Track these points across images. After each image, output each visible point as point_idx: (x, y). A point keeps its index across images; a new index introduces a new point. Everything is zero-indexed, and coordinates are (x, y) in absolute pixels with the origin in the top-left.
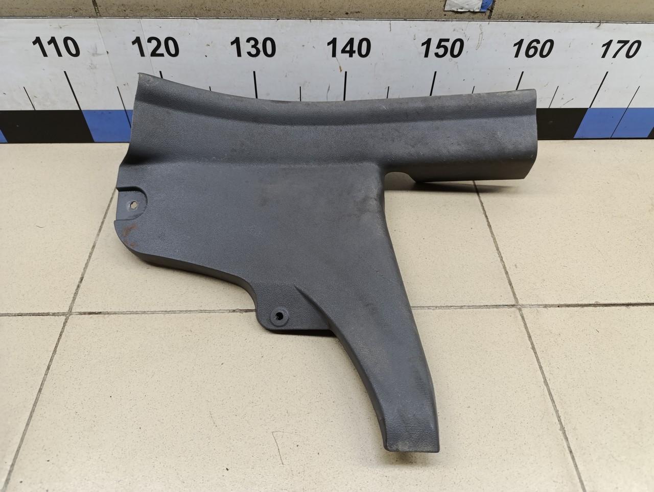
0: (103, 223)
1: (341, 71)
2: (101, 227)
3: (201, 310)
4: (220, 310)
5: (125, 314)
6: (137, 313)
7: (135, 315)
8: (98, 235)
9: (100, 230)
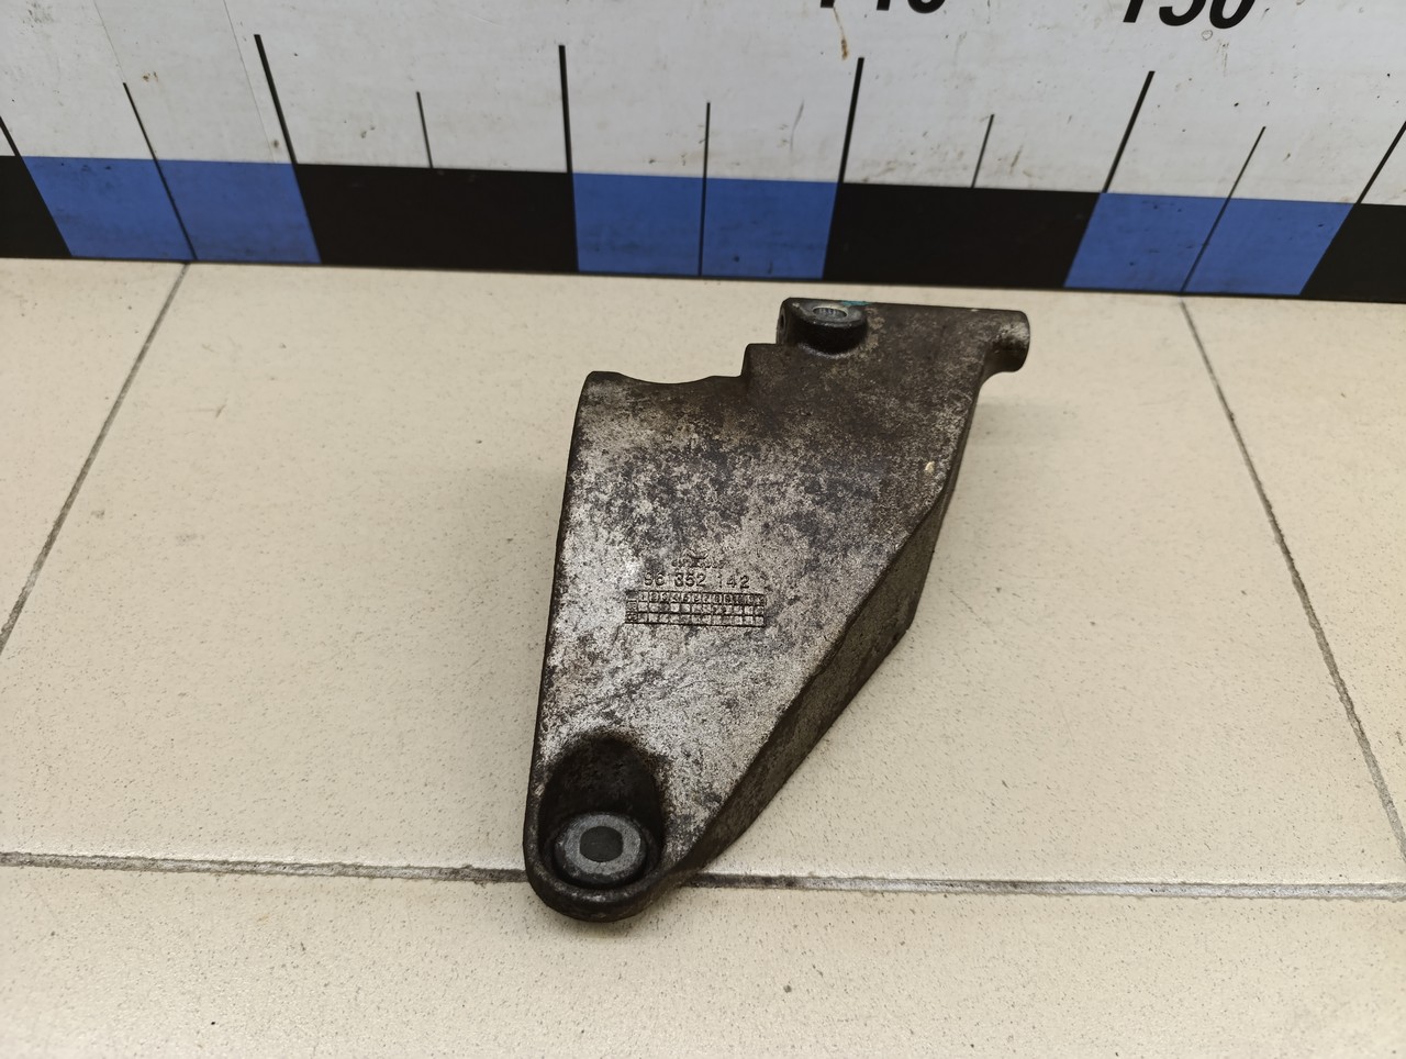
0: (59, 523)
1: (845, 54)
2: (52, 538)
3: (344, 866)
4: (408, 867)
5: (89, 866)
6: (126, 865)
7: (120, 874)
8: (39, 564)
9: (48, 546)
